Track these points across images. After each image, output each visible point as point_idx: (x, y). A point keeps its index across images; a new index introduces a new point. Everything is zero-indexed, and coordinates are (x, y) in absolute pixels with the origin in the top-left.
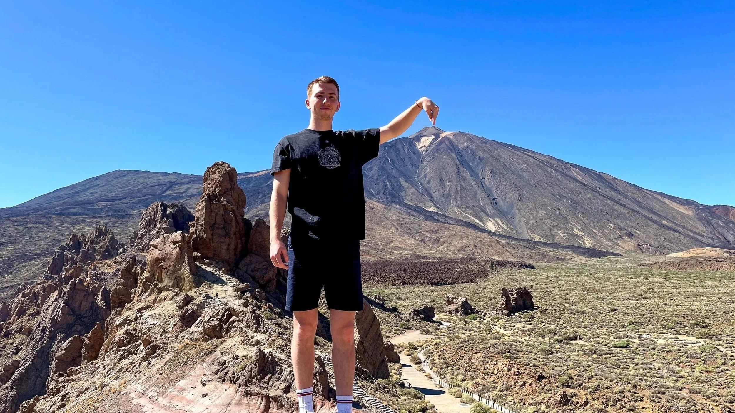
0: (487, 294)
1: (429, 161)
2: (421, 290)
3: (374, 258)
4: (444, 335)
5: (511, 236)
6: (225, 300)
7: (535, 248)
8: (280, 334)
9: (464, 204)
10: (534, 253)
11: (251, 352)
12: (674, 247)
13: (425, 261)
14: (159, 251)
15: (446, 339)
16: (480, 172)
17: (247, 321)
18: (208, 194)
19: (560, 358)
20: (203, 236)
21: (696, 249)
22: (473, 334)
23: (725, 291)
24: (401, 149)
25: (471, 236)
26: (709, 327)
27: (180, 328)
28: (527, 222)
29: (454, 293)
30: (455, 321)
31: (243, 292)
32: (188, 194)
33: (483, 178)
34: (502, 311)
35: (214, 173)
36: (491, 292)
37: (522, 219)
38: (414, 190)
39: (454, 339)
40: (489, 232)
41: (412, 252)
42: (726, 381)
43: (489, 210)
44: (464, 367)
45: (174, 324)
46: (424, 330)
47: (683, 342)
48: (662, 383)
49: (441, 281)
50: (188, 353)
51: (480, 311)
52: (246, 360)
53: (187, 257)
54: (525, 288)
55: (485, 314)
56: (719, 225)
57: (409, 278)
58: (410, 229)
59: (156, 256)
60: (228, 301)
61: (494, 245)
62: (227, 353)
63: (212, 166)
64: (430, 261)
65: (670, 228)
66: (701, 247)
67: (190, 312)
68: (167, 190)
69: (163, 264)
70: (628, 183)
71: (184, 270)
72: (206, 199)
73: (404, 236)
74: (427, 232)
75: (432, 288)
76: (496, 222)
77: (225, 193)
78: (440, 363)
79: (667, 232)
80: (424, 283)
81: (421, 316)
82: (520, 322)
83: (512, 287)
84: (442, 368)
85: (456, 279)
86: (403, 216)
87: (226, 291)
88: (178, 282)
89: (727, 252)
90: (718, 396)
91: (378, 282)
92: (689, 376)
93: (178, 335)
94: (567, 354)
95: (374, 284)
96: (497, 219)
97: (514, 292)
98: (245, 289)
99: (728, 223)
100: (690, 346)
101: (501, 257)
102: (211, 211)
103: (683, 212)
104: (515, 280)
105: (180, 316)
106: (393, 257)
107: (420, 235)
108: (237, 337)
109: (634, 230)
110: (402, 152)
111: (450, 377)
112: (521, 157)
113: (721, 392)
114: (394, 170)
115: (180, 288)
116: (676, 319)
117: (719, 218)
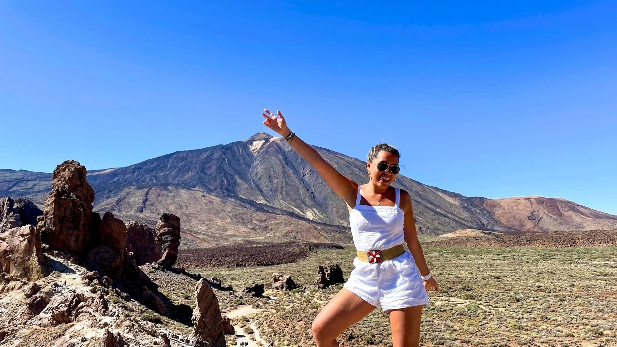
0: (306, 271)
1: (260, 162)
2: (252, 270)
3: (211, 245)
4: (272, 308)
5: (325, 222)
6: (72, 288)
7: (343, 232)
8: (127, 316)
9: (288, 197)
10: (343, 236)
11: (99, 334)
12: (445, 229)
13: (255, 245)
14: (7, 243)
15: (274, 311)
16: (302, 171)
17: (95, 306)
18: (58, 190)
19: (365, 321)
20: (51, 229)
21: (461, 230)
22: (296, 306)
23: (482, 262)
24: (237, 151)
25: (294, 224)
26: (472, 291)
27: (28, 315)
28: (338, 211)
29: (279, 272)
30: (281, 295)
31: (91, 279)
32: (35, 190)
33: (304, 176)
34: (319, 285)
35: (64, 170)
36: (310, 270)
37: (334, 209)
38: (247, 186)
39: (280, 311)
40: (308, 220)
41: (244, 239)
42: (487, 332)
43: (308, 202)
44: (289, 334)
45: (22, 311)
46: (255, 304)
47: (455, 303)
48: (441, 336)
49: (269, 263)
50: (37, 338)
51: (301, 286)
52: (94, 341)
53: (35, 249)
54: (337, 265)
55: (305, 288)
56: (476, 212)
57: (242, 261)
58: (243, 219)
59: (4, 249)
60: (76, 288)
61: (311, 230)
62: (76, 336)
63: (62, 164)
64: (260, 245)
65: (442, 215)
66: (464, 229)
67: (38, 300)
68: (13, 186)
69: (10, 256)
70: (413, 180)
71: (33, 260)
72: (55, 194)
73: (238, 225)
74: (257, 221)
75: (262, 268)
76: (314, 211)
77: (74, 189)
78: (269, 332)
79: (440, 217)
80: (255, 264)
81: (252, 292)
82: (333, 293)
83: (326, 264)
84: (271, 336)
85: (281, 260)
86: (237, 208)
87: (75, 279)
88: (26, 273)
89: (483, 233)
90: (482, 344)
91: (214, 265)
92: (460, 329)
93: (27, 321)
94: (370, 317)
95: (211, 268)
96: (314, 209)
97: (329, 269)
98: (92, 277)
99: (482, 211)
100: (459, 305)
101: (318, 240)
102: (60, 206)
103: (451, 202)
104: (329, 259)
105: (29, 304)
106: (228, 244)
107: (251, 224)
108: (85, 321)
109: (417, 216)
110: (237, 153)
111: (278, 343)
112: (334, 158)
113: (484, 341)
114: (230, 169)
115: (28, 278)
116: (448, 285)
117: (477, 206)
